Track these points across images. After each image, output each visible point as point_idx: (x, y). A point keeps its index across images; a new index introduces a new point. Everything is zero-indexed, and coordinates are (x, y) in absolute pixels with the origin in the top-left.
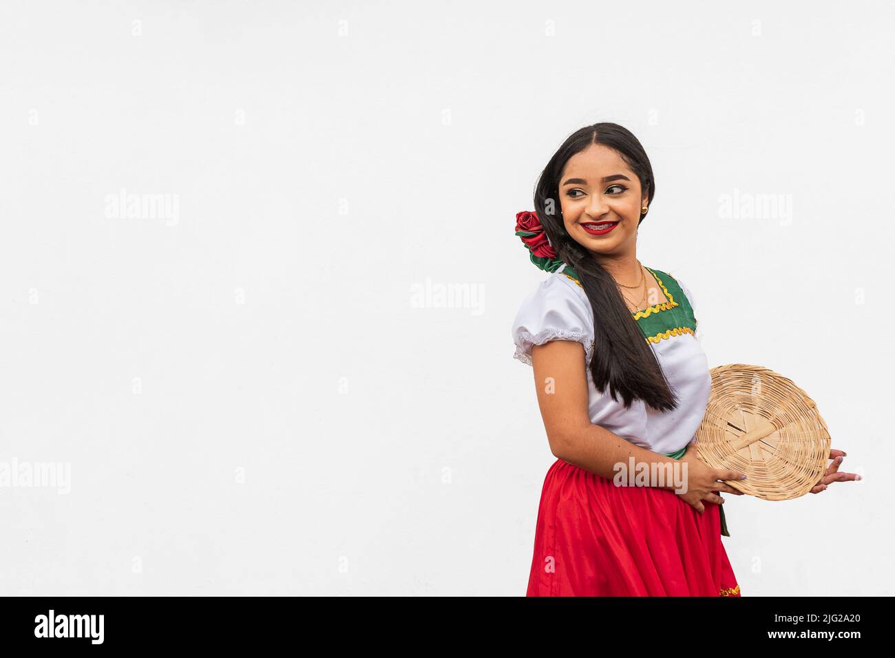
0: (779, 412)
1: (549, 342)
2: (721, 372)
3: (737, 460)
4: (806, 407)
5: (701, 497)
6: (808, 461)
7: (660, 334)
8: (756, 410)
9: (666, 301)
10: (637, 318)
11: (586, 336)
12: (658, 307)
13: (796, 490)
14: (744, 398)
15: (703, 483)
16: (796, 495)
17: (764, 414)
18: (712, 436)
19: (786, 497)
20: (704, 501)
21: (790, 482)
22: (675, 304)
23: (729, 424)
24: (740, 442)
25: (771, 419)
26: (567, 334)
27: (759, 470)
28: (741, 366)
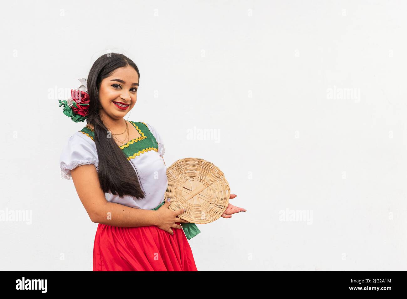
0: (207, 179)
1: (77, 168)
2: (179, 163)
3: (187, 205)
4: (220, 175)
5: (170, 226)
6: (220, 202)
7: (135, 154)
8: (197, 179)
9: (140, 136)
10: (122, 148)
11: (95, 161)
12: (133, 141)
13: (214, 217)
14: (192, 174)
15: (170, 219)
16: (214, 220)
17: (201, 180)
18: (175, 195)
19: (209, 222)
20: (172, 228)
21: (212, 213)
22: (145, 137)
23: (184, 188)
24: (190, 196)
25: (204, 182)
26: (84, 161)
27: (198, 209)
28: (189, 159)
